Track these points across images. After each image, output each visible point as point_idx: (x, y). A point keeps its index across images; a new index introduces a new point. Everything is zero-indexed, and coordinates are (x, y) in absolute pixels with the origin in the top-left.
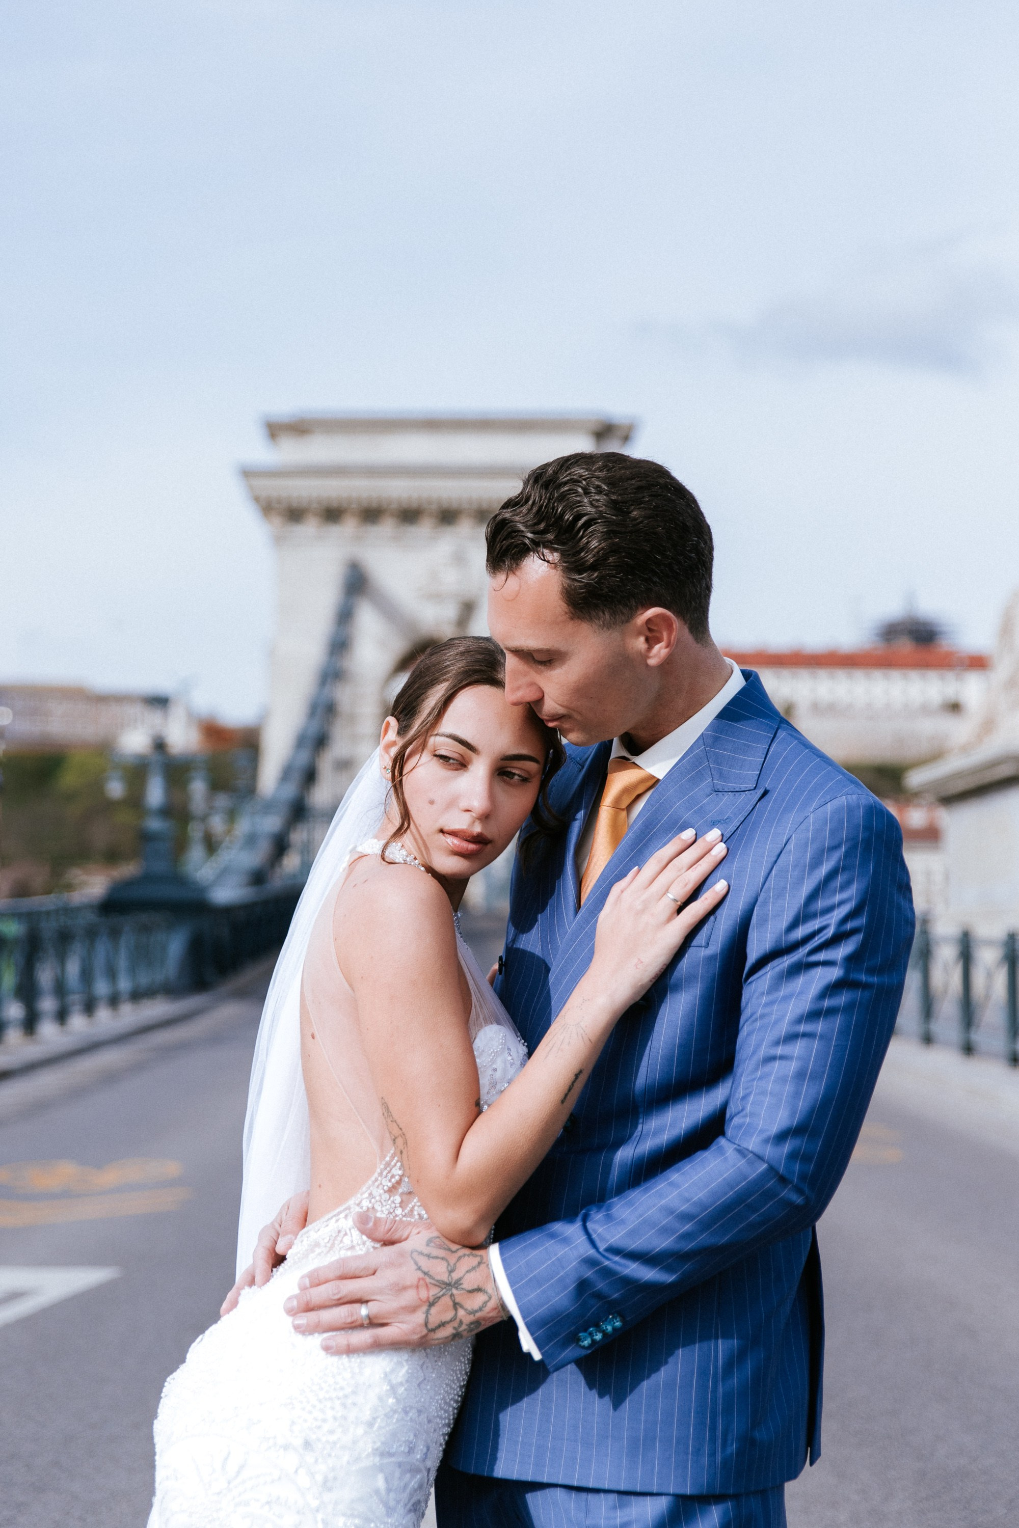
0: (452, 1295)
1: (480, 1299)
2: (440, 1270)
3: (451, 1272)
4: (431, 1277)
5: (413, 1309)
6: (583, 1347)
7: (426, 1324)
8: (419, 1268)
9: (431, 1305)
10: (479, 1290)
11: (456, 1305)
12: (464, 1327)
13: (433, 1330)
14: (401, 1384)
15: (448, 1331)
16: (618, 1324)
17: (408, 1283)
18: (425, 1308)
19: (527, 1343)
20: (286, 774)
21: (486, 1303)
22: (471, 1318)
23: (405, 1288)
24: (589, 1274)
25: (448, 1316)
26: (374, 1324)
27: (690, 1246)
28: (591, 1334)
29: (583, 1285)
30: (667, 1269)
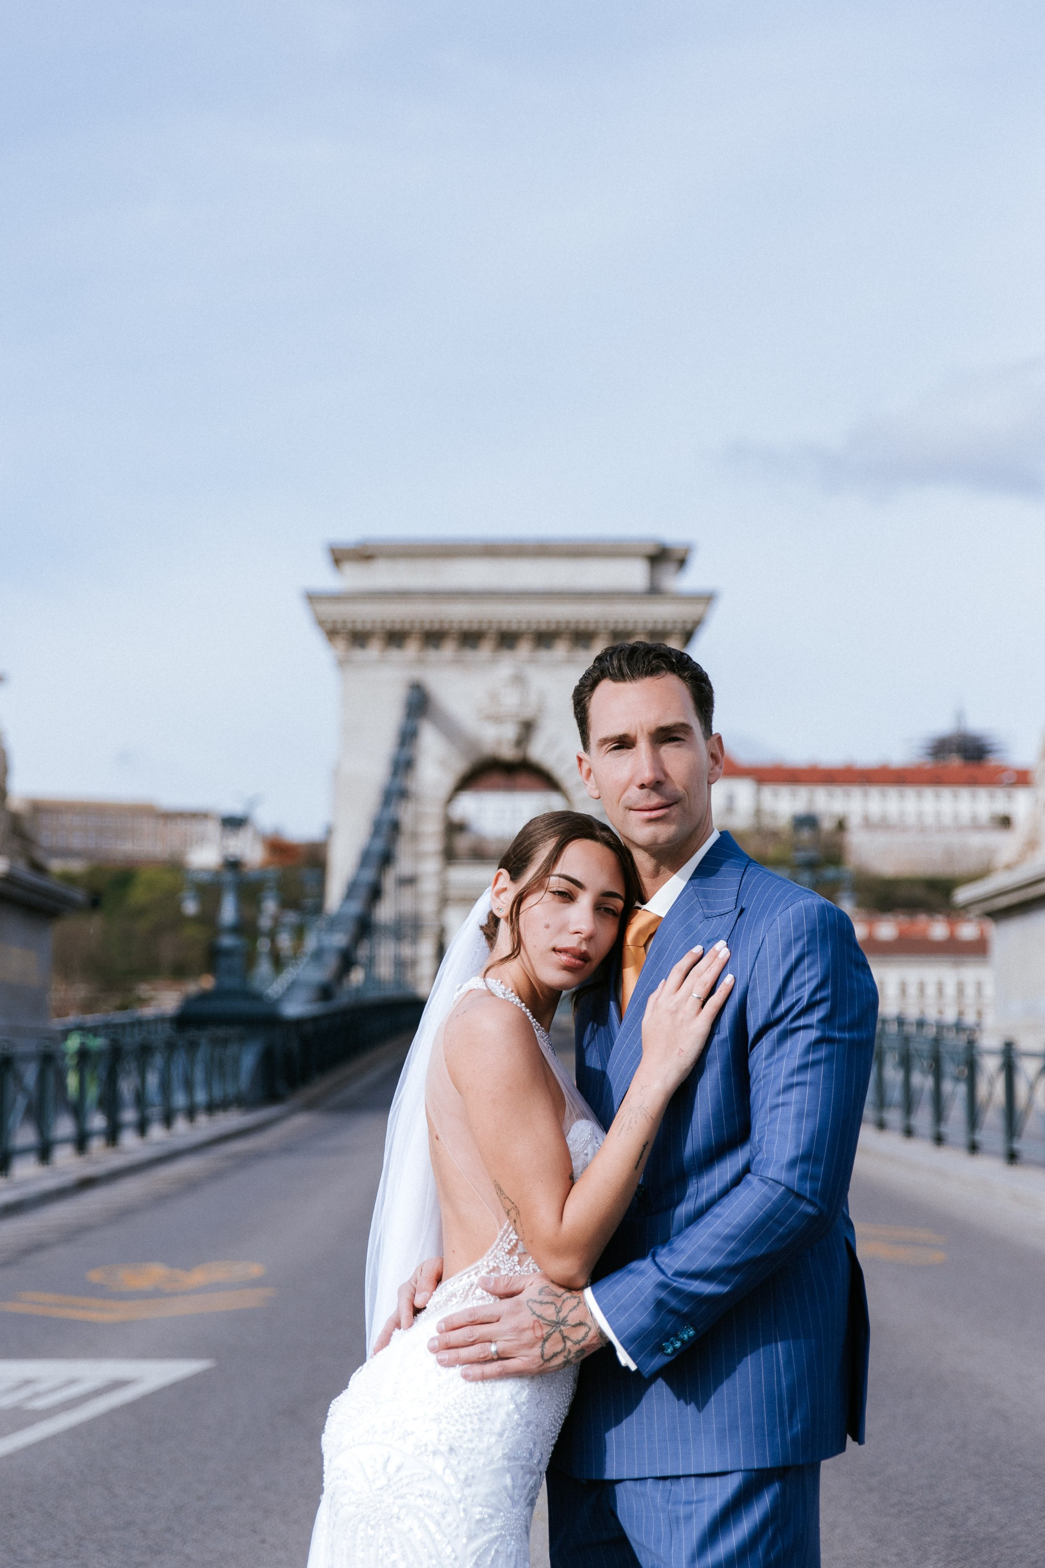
0: (561, 1331)
1: (582, 1331)
2: (550, 1313)
3: (558, 1312)
4: (543, 1319)
5: (531, 1345)
6: (665, 1356)
7: (542, 1356)
8: (534, 1313)
9: (545, 1340)
10: (581, 1324)
11: (564, 1338)
12: (572, 1355)
13: (549, 1360)
14: (524, 1403)
15: (559, 1360)
16: (692, 1333)
17: (526, 1326)
18: (540, 1344)
19: (624, 1358)
20: (351, 890)
21: (587, 1333)
22: (577, 1347)
23: (524, 1330)
24: (663, 1295)
25: (559, 1347)
26: (501, 1357)
27: (736, 1260)
28: (672, 1343)
29: (660, 1304)
30: (723, 1282)
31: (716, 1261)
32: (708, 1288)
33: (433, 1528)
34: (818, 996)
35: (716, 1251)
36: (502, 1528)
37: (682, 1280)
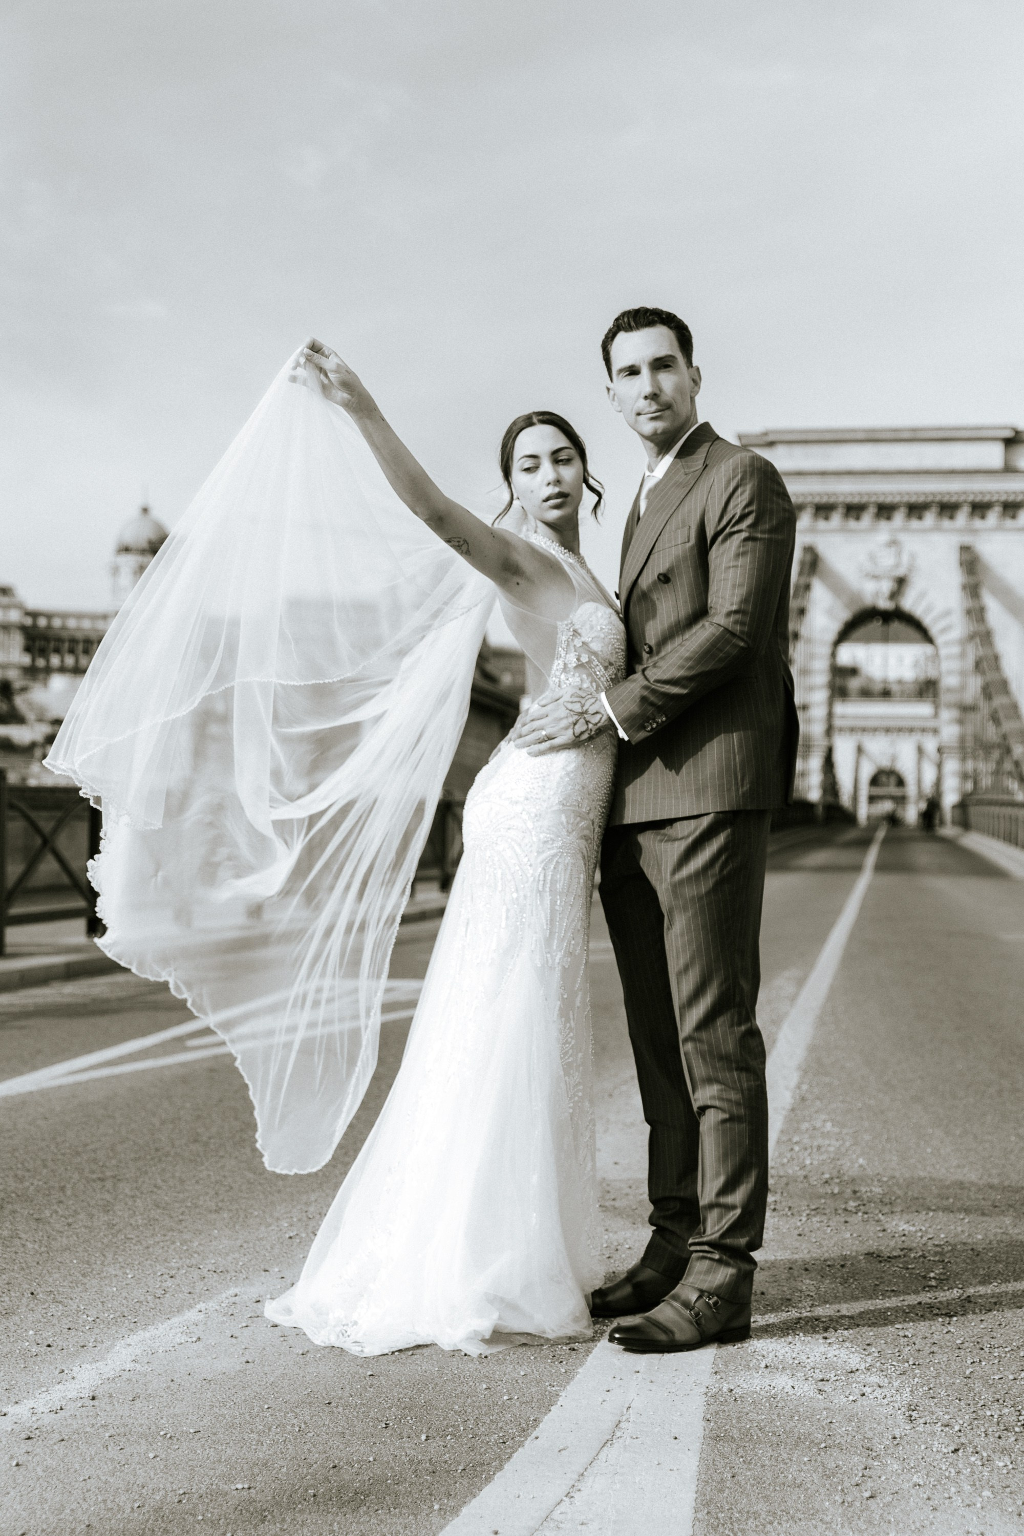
0: (584, 718)
1: (598, 717)
2: (577, 707)
3: (582, 707)
4: (573, 711)
5: (566, 728)
6: (648, 731)
7: (574, 734)
8: (567, 709)
9: (575, 724)
10: (597, 713)
11: (587, 722)
12: (593, 733)
13: (579, 736)
15: (586, 736)
16: (664, 719)
17: (562, 716)
18: (572, 727)
19: (622, 733)
21: (601, 718)
22: (596, 727)
23: (561, 719)
24: (646, 693)
25: (584, 728)
26: (550, 738)
27: (692, 673)
28: (651, 724)
29: (643, 699)
30: (684, 687)
31: (681, 673)
32: (675, 690)
33: (517, 848)
34: (747, 511)
35: (681, 667)
36: (560, 848)
37: (659, 685)
